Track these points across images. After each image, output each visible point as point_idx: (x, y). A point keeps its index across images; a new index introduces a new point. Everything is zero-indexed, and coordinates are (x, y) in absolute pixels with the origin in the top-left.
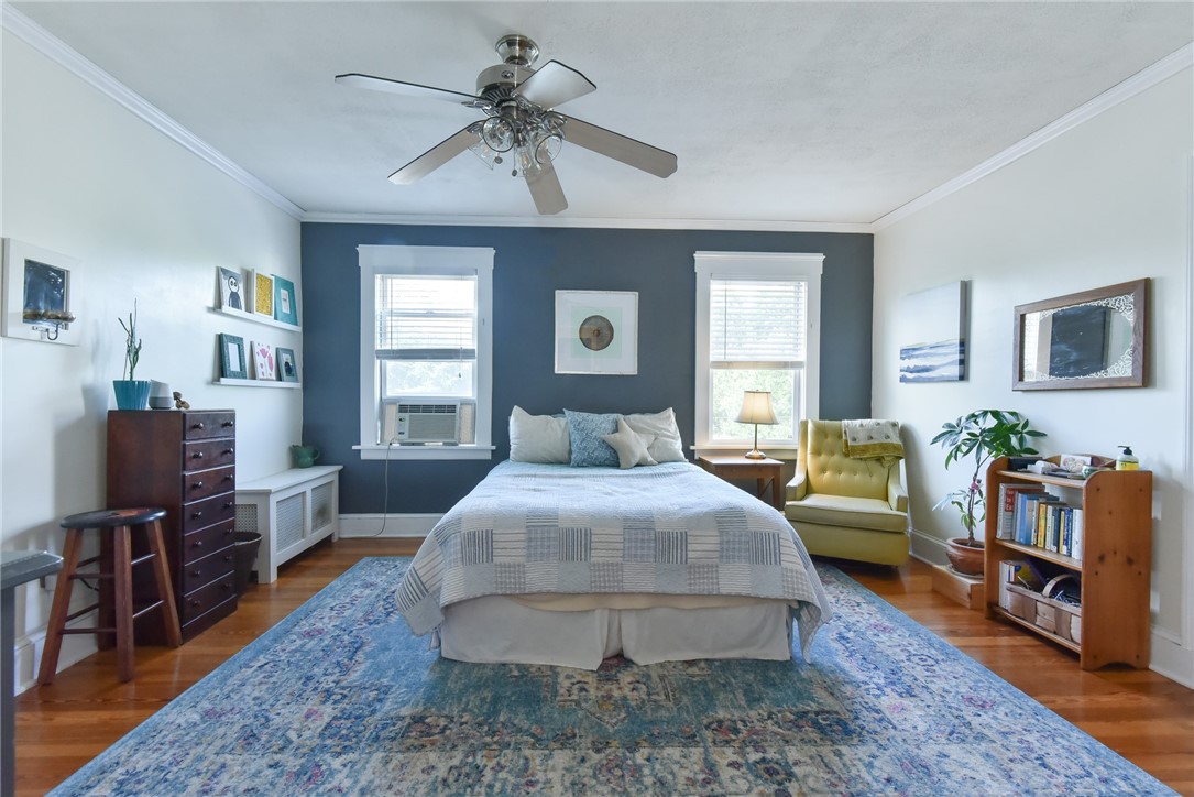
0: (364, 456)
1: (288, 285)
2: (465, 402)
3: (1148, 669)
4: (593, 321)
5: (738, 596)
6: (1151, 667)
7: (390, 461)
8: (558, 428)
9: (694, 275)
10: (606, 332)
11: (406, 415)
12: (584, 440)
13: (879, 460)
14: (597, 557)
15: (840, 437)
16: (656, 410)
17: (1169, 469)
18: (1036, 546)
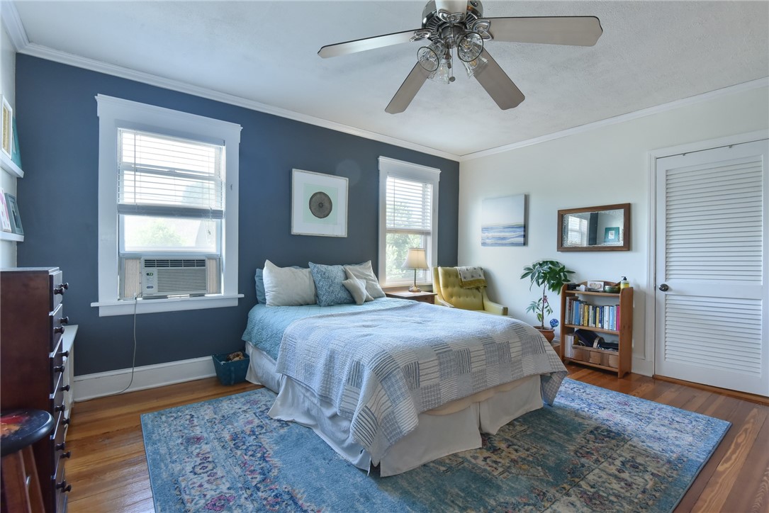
0: (102, 313)
2: (211, 257)
3: (631, 373)
4: (318, 196)
6: (632, 371)
7: (137, 315)
8: (305, 277)
9: (379, 171)
10: (326, 204)
11: (154, 270)
12: (330, 286)
13: (478, 289)
15: (457, 276)
17: (638, 286)
18: (583, 325)
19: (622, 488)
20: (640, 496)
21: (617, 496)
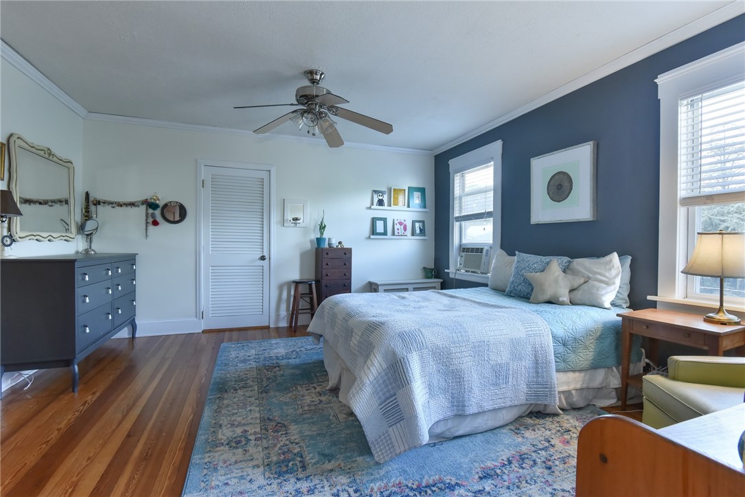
0: (450, 276)
1: (422, 191)
4: (557, 177)
10: (566, 184)
11: (463, 254)
19: (234, 420)
20: (221, 422)
21: (234, 414)
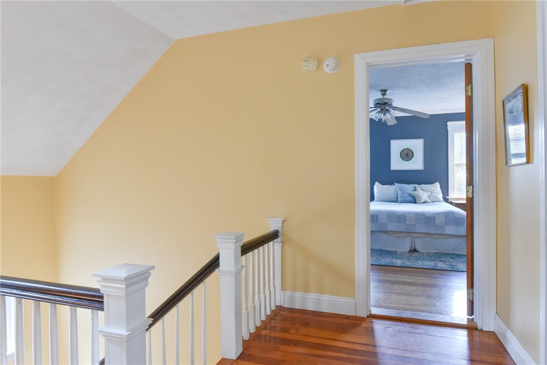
4: (405, 150)
5: (451, 235)
8: (392, 190)
9: (447, 130)
10: (410, 154)
12: (402, 194)
14: (407, 222)
16: (432, 183)
